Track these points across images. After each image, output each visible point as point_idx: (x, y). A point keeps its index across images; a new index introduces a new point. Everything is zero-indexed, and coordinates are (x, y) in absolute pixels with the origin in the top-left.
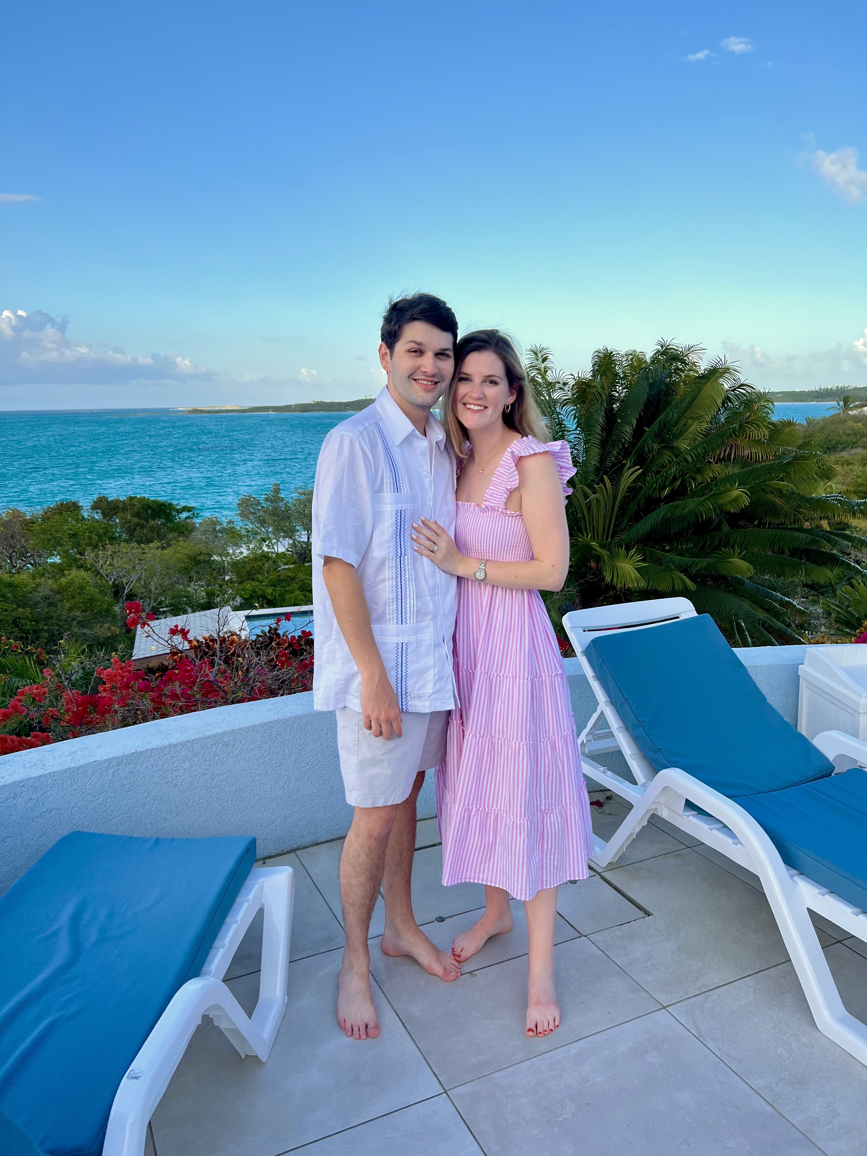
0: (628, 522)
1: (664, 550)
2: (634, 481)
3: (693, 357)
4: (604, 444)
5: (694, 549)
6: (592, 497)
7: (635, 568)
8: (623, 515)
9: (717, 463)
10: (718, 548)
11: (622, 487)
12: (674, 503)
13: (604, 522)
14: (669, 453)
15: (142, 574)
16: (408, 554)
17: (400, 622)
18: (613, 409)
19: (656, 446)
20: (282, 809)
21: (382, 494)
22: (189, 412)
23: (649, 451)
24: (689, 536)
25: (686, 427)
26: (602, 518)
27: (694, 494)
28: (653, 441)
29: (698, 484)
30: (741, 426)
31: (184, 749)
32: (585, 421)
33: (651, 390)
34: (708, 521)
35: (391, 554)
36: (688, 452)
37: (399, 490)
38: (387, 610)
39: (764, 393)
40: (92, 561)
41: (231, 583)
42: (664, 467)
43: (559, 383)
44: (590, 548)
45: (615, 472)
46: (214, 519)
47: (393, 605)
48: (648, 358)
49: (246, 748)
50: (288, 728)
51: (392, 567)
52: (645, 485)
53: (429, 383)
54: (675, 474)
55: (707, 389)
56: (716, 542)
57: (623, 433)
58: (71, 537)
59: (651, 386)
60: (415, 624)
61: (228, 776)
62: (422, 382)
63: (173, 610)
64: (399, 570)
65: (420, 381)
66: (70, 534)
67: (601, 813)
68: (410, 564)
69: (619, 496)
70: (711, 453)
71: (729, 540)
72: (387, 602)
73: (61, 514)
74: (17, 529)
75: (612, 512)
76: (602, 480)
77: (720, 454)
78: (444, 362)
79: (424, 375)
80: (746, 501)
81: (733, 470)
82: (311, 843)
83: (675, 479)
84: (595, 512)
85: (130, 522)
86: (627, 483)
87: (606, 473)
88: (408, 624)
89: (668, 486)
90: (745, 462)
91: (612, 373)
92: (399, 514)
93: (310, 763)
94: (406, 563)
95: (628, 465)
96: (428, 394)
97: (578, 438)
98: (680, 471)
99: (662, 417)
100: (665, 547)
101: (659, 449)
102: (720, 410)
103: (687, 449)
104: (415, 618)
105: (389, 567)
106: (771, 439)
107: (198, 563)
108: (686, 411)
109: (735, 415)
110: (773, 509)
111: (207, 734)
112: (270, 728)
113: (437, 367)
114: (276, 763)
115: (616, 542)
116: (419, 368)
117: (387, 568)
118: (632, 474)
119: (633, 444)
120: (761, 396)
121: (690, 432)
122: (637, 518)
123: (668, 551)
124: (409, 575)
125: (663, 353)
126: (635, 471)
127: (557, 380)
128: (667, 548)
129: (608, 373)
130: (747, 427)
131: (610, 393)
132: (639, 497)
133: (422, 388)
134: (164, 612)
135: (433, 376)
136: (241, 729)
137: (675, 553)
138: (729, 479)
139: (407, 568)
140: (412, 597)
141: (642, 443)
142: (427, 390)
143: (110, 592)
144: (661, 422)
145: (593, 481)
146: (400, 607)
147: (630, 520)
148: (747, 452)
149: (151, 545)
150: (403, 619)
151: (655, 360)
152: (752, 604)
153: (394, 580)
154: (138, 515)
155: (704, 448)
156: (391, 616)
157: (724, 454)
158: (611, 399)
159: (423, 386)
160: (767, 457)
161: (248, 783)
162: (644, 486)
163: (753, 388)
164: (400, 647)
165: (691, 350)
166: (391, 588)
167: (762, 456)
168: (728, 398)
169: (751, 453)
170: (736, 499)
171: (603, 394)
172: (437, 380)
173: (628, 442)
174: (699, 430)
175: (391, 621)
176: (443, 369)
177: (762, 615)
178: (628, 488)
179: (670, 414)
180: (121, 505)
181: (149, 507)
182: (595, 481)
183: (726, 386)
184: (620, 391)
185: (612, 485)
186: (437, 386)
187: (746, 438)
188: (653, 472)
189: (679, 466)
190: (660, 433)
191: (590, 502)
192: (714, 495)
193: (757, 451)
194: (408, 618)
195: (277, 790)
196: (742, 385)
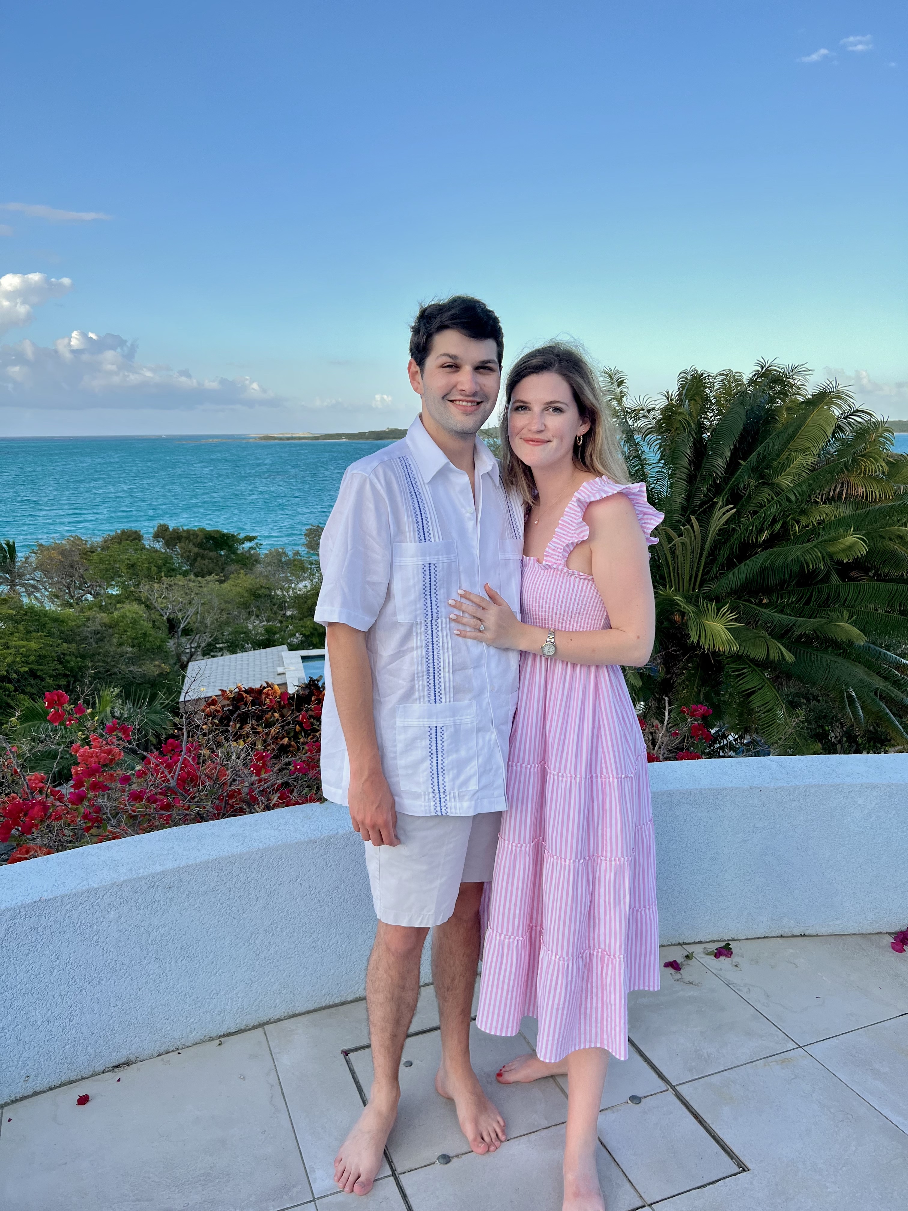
0: (719, 570)
1: (760, 604)
2: (726, 522)
3: (797, 381)
4: (691, 479)
5: (796, 604)
6: (677, 540)
7: (727, 628)
8: (713, 561)
9: (825, 503)
10: (826, 604)
11: (712, 529)
12: (774, 549)
13: (691, 569)
14: (767, 490)
15: (198, 608)
16: (441, 617)
17: (433, 701)
18: (702, 439)
19: (753, 482)
20: (247, 971)
21: (403, 544)
22: (261, 438)
23: (744, 487)
24: (792, 588)
25: (789, 461)
26: (689, 564)
27: (798, 540)
28: (749, 476)
29: (803, 528)
30: (854, 460)
31: (108, 894)
32: (670, 453)
33: (748, 417)
34: (814, 573)
35: (418, 619)
36: (791, 490)
37: (427, 538)
38: (417, 686)
39: (882, 422)
40: (146, 594)
41: (292, 619)
42: (762, 506)
43: (643, 410)
44: (673, 603)
45: (704, 512)
46: (280, 550)
47: (423, 680)
48: (745, 380)
49: (196, 891)
50: (255, 864)
51: (421, 633)
52: (740, 526)
53: (469, 404)
54: (775, 516)
55: (815, 416)
56: (824, 596)
57: (715, 467)
58: (129, 568)
59: (748, 414)
60: (452, 703)
61: (171, 929)
62: (461, 403)
63: (229, 647)
64: (430, 637)
65: (457, 402)
66: (128, 564)
67: (678, 980)
68: (444, 629)
69: (708, 540)
70: (818, 492)
71: (839, 595)
72: (416, 676)
73: (119, 543)
74: (76, 558)
75: (701, 555)
76: (689, 521)
77: (829, 492)
78: (486, 376)
79: (461, 395)
80: (863, 549)
81: (844, 511)
82: (286, 1014)
83: (774, 521)
84: (680, 558)
85: (190, 552)
86: (718, 524)
87: (693, 513)
88: (443, 703)
89: (767, 529)
90: (859, 502)
91: (702, 398)
92: (427, 568)
93: (285, 910)
94: (440, 629)
95: (720, 504)
96: (468, 417)
97: (661, 472)
98: (781, 512)
99: (760, 449)
100: (762, 600)
101: (757, 486)
102: (829, 441)
103: (789, 486)
104: (452, 695)
105: (417, 633)
106: (890, 476)
107: (257, 596)
108: (788, 442)
109: (846, 445)
110: (894, 559)
111: (142, 872)
112: (229, 864)
113: (477, 383)
114: (238, 911)
115: (705, 593)
116: (455, 386)
117: (414, 634)
118: (724, 514)
119: (726, 480)
120: (878, 425)
121: (794, 467)
122: (730, 565)
123: (766, 606)
124: (443, 643)
125: (763, 375)
126: (728, 511)
127: (642, 407)
128: (764, 601)
129: (697, 398)
130: (862, 461)
131: (699, 421)
132: (732, 541)
133: (460, 410)
134: (221, 649)
135: (474, 394)
136: (189, 866)
137: (773, 609)
138: (841, 523)
139: (440, 635)
140: (447, 670)
141: (737, 478)
142: (467, 414)
143: (165, 627)
144: (759, 455)
145: (679, 521)
146: (432, 682)
147: (722, 567)
148: (861, 491)
149: (208, 578)
150: (437, 698)
151: (752, 382)
152: (868, 670)
153: (424, 650)
154: (201, 545)
155: (810, 485)
156: (421, 694)
157: (834, 492)
158: (701, 428)
159: (462, 408)
160: (886, 496)
161: (200, 937)
162: (738, 528)
163: (871, 415)
164: (433, 731)
165: (795, 371)
166: (419, 659)
167: (880, 495)
168: (840, 427)
169: (866, 491)
170: (850, 547)
171: (691, 422)
172: (479, 400)
173: (720, 477)
174: (805, 465)
175: (422, 700)
176: (484, 385)
177: (880, 684)
178: (720, 530)
179: (771, 444)
180: (184, 535)
181: (213, 538)
182: (681, 521)
183: (837, 412)
184: (711, 419)
185: (700, 526)
186: (479, 407)
187: (860, 474)
188: (749, 512)
189: (780, 506)
190: (758, 468)
191: (675, 545)
192: (825, 541)
193: (875, 490)
194: (443, 696)
195: (238, 946)
196: (857, 411)
